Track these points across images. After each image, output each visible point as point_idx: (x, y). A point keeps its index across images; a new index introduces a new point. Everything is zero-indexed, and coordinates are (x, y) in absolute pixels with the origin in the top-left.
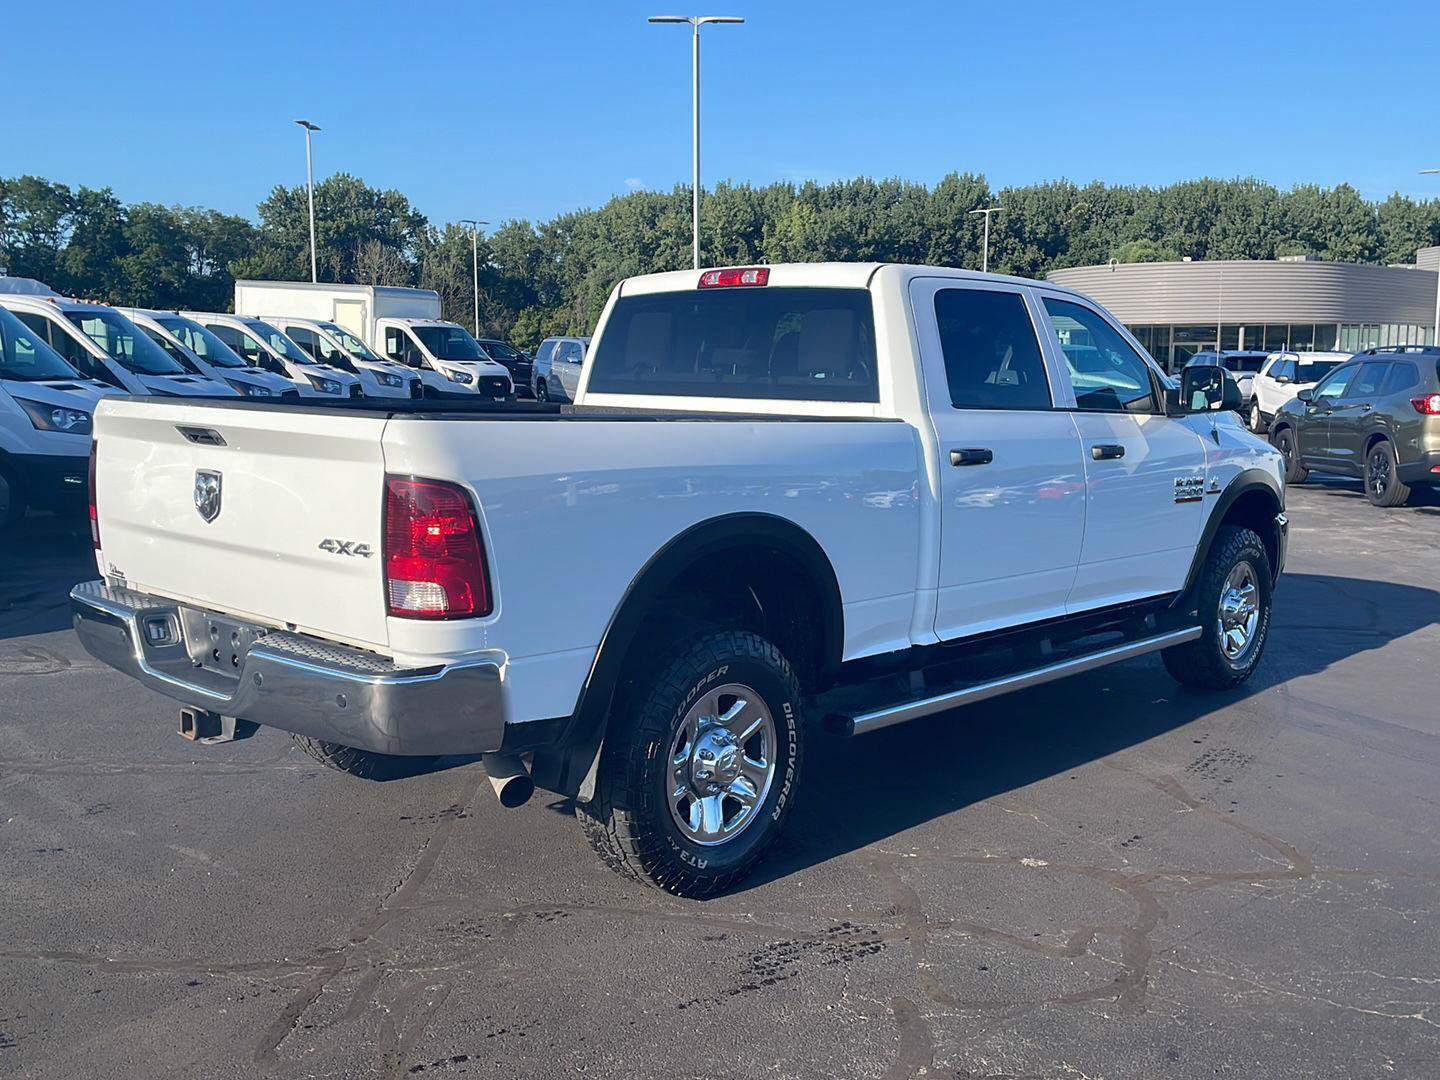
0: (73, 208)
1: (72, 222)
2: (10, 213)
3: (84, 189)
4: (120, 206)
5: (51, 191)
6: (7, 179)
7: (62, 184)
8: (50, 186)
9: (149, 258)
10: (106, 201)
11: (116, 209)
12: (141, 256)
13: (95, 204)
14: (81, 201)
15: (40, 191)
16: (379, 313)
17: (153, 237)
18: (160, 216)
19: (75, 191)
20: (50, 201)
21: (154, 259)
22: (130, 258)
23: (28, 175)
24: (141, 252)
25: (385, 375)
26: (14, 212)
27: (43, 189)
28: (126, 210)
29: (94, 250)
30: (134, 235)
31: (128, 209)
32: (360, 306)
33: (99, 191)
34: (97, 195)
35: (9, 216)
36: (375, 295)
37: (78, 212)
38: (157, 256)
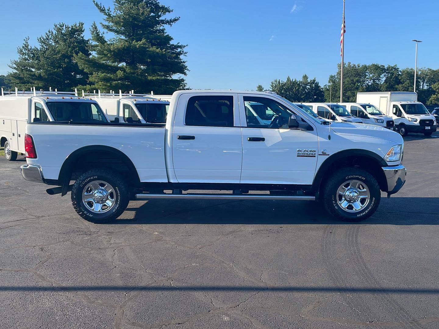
0: (385, 72)
1: (385, 76)
2: (368, 75)
3: (389, 66)
4: (399, 70)
5: (379, 67)
6: (368, 65)
7: (383, 65)
8: (380, 66)
9: (406, 85)
10: (395, 69)
11: (398, 71)
12: (404, 84)
13: (392, 70)
14: (388, 70)
15: (376, 68)
16: (391, 100)
17: (408, 78)
18: (411, 72)
19: (386, 67)
20: (379, 70)
21: (407, 85)
22: (400, 85)
23: (373, 63)
24: (404, 83)
25: (377, 119)
26: (369, 74)
27: (377, 67)
28: (401, 71)
29: (390, 84)
30: (402, 78)
31: (402, 70)
32: (386, 98)
33: (393, 66)
34: (392, 67)
35: (368, 76)
36: (391, 95)
37: (387, 73)
38: (409, 84)
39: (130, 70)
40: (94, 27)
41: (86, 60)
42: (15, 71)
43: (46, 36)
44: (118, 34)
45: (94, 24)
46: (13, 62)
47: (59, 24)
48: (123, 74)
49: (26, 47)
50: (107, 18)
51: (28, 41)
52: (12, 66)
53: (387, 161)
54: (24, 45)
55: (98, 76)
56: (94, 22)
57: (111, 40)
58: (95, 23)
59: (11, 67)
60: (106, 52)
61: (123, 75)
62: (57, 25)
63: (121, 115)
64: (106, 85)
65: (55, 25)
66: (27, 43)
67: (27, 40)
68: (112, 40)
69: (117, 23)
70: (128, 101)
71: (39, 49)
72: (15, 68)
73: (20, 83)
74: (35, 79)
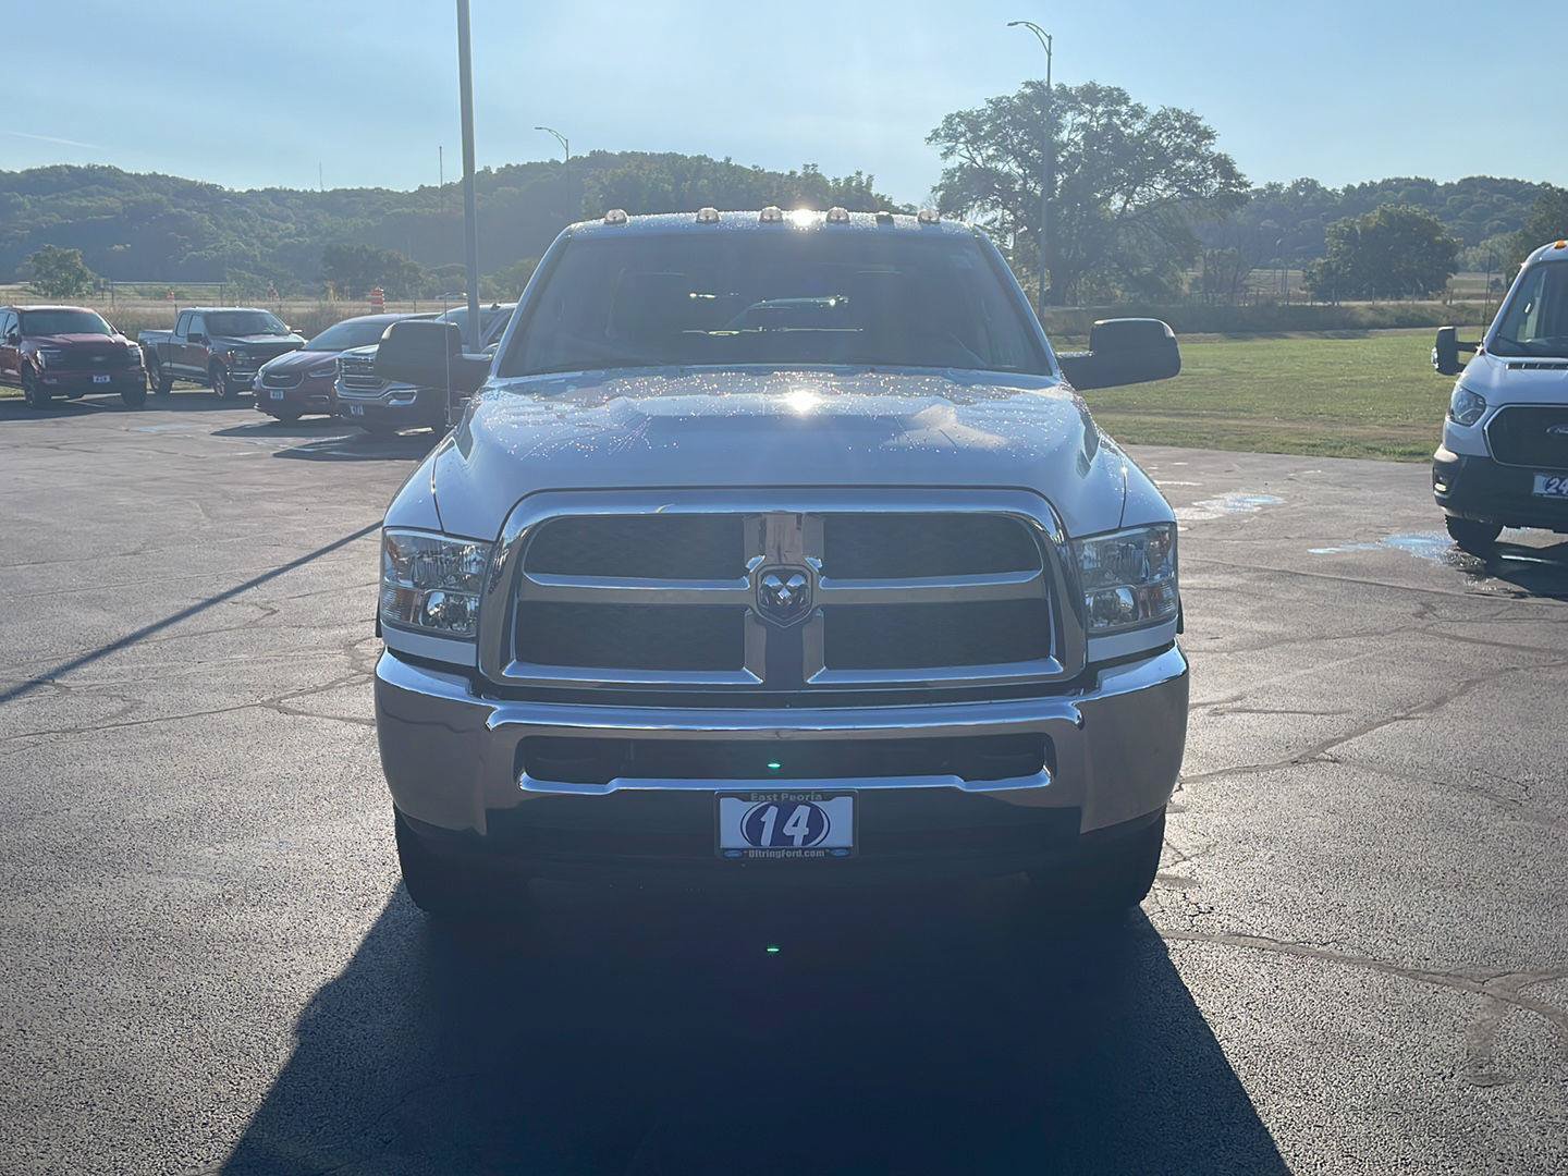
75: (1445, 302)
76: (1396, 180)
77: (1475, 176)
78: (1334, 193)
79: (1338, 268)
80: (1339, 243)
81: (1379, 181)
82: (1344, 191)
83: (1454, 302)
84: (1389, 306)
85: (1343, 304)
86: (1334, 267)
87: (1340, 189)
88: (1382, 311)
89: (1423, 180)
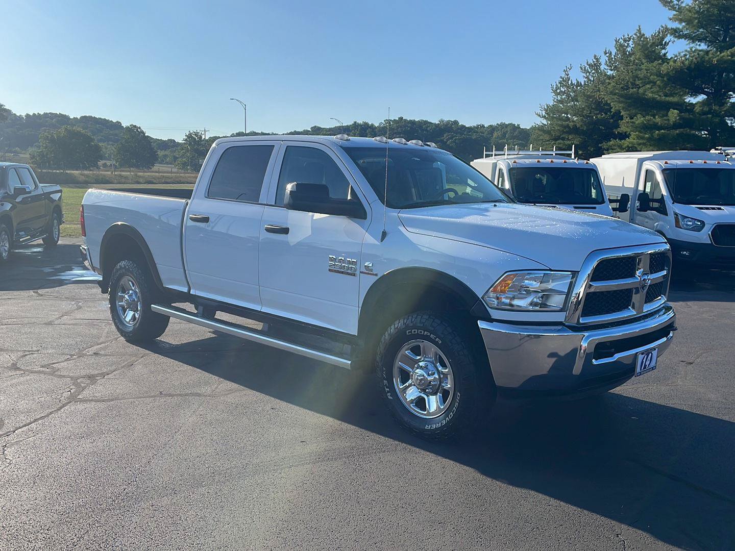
39: (701, 108)
40: (638, 35)
41: (621, 96)
42: (545, 122)
43: (594, 60)
44: (693, 42)
45: (639, 31)
46: (543, 107)
47: (623, 38)
48: (679, 115)
49: (564, 82)
50: (674, 15)
51: (570, 73)
52: (541, 114)
53: (491, 308)
54: (561, 80)
55: (633, 122)
56: (639, 26)
57: (679, 54)
58: (641, 27)
59: (539, 116)
60: (655, 77)
61: (678, 118)
62: (619, 40)
63: (641, 188)
64: (642, 138)
65: (616, 41)
66: (568, 75)
67: (568, 70)
68: (682, 54)
69: (689, 22)
70: (652, 164)
71: (583, 84)
72: (544, 117)
73: (551, 139)
74: (569, 133)
75: (112, 173)
76: (50, 113)
77: (87, 115)
78: (20, 117)
79: (47, 154)
80: (46, 142)
81: (42, 113)
82: (25, 116)
83: (116, 173)
84: (89, 174)
85: (68, 172)
86: (45, 154)
87: (24, 115)
88: (87, 176)
89: (63, 115)
